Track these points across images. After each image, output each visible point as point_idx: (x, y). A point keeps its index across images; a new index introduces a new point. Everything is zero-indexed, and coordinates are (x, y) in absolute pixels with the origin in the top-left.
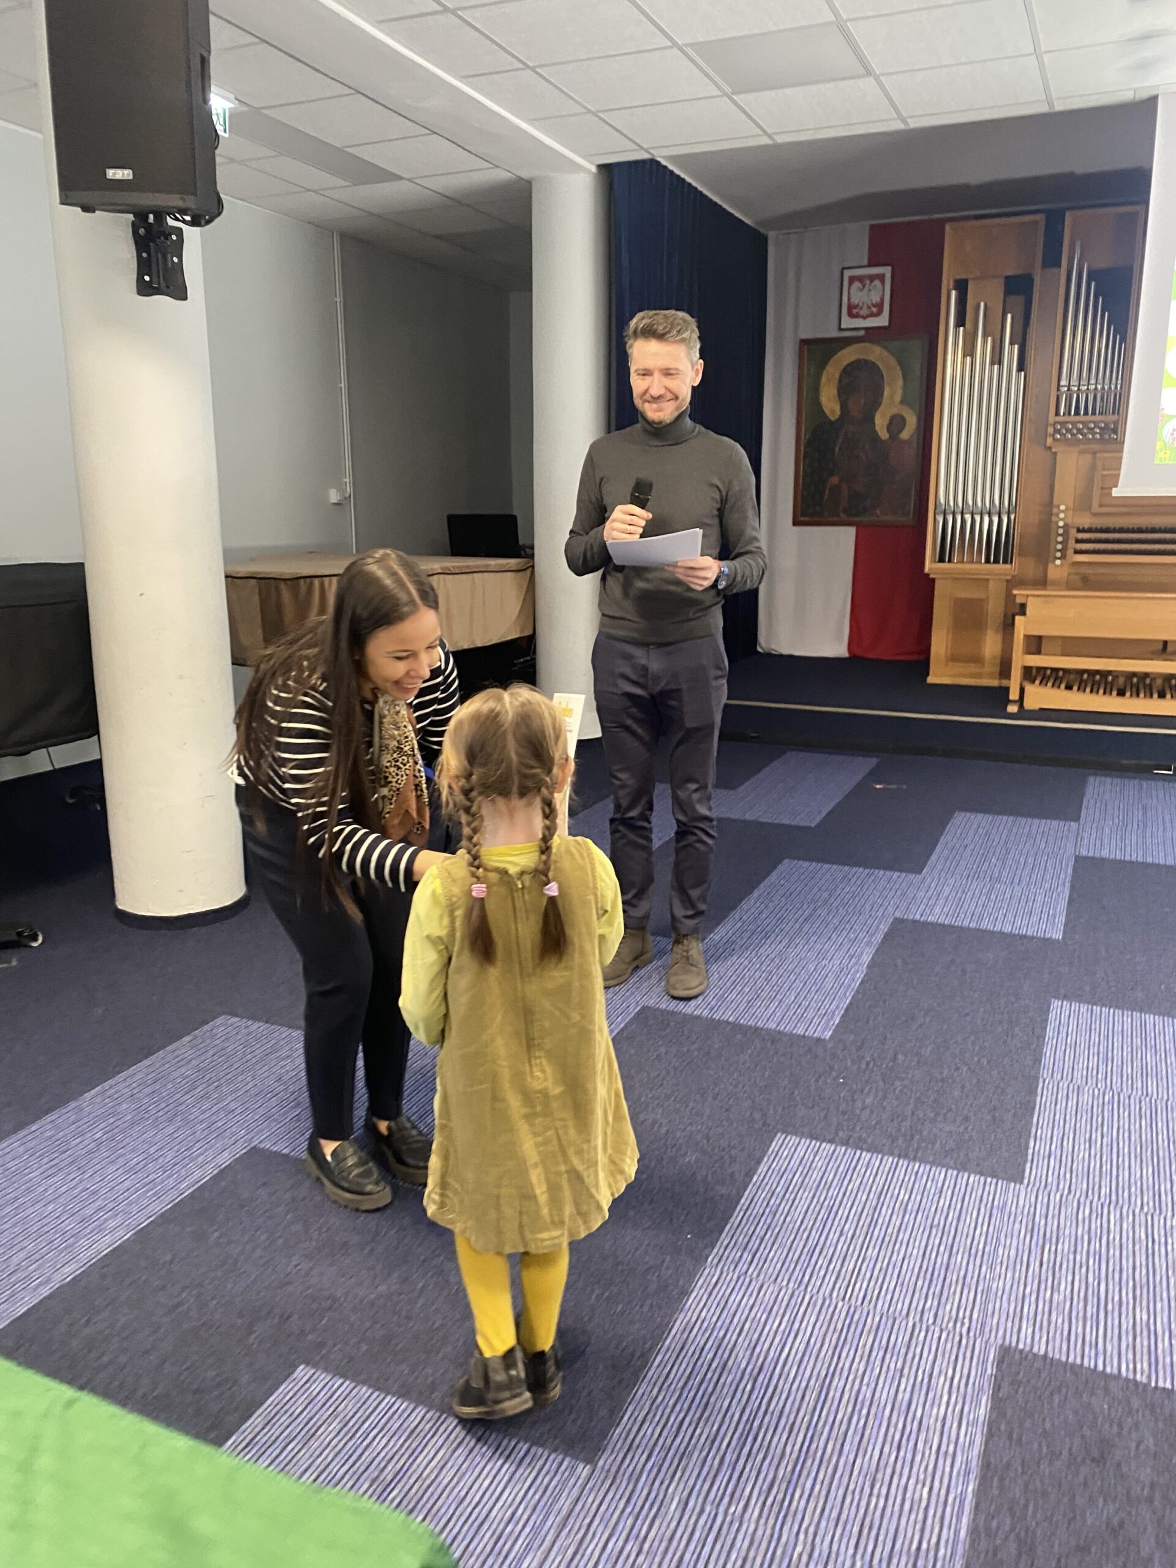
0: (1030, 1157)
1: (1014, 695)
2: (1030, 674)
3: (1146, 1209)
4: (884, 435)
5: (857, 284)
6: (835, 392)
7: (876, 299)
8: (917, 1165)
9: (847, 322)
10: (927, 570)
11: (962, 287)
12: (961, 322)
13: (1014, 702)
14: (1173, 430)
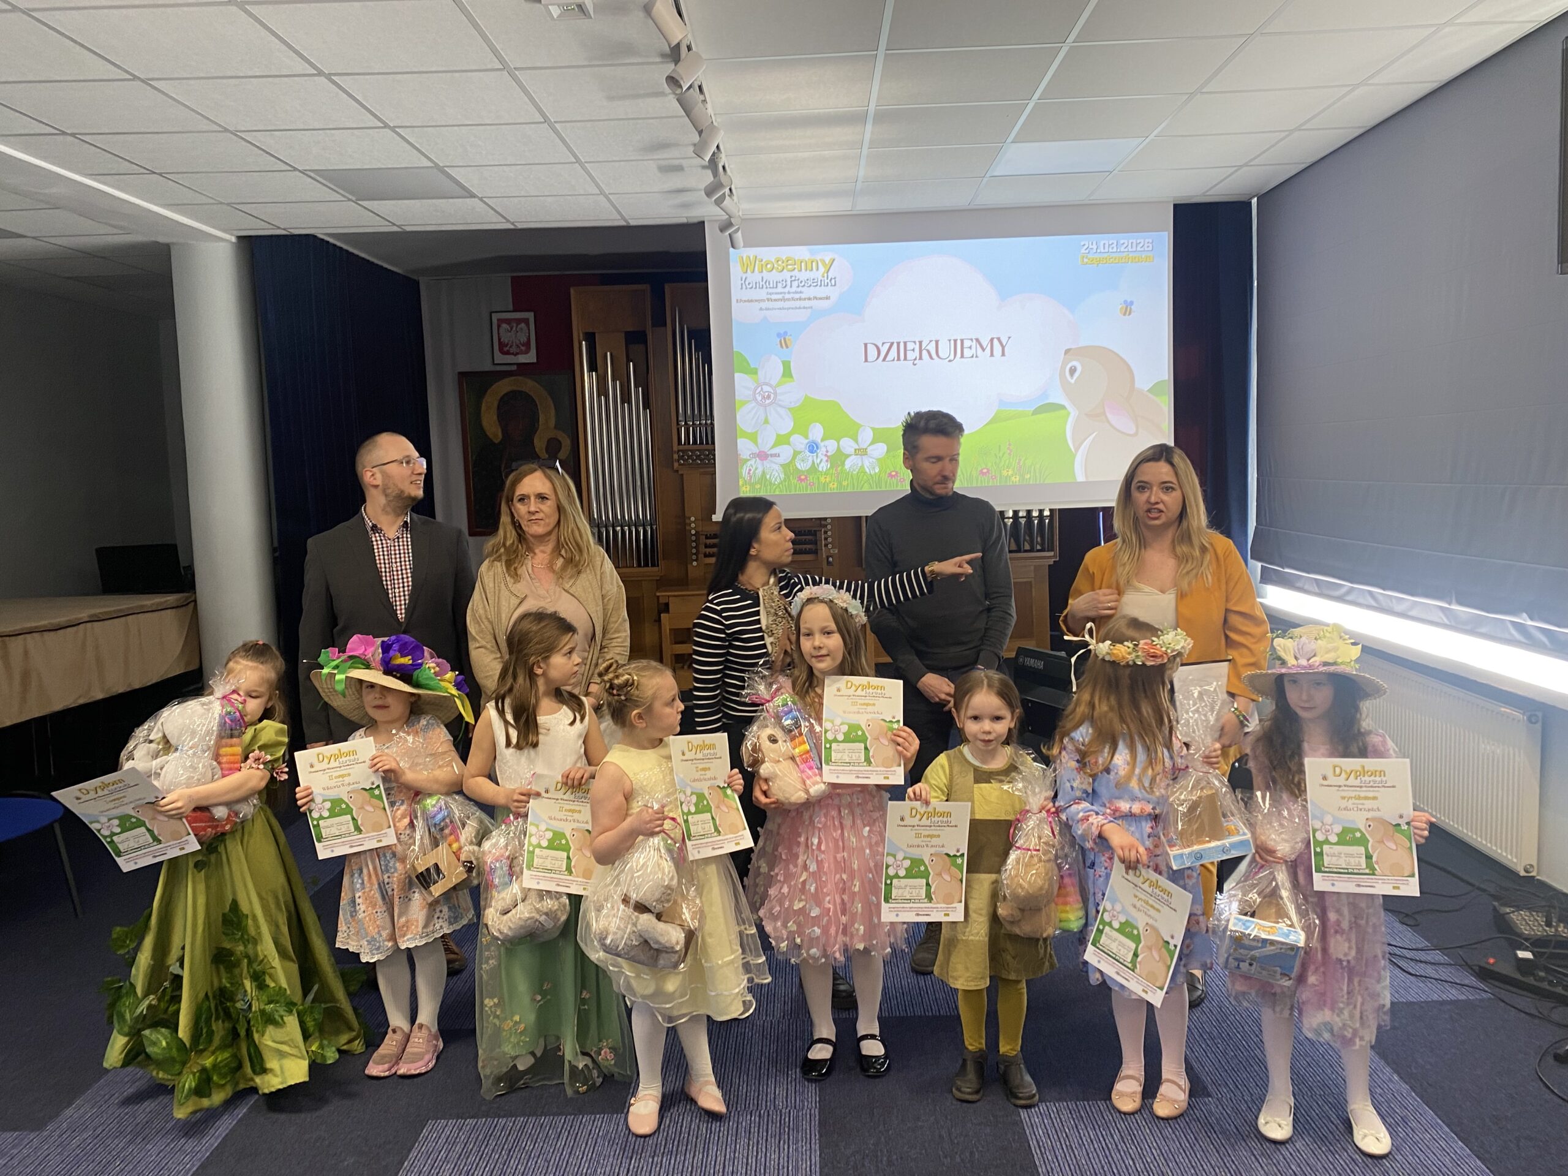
4: (544, 456)
5: (504, 326)
6: (495, 417)
7: (524, 339)
9: (499, 358)
11: (590, 338)
12: (593, 368)
14: (750, 470)
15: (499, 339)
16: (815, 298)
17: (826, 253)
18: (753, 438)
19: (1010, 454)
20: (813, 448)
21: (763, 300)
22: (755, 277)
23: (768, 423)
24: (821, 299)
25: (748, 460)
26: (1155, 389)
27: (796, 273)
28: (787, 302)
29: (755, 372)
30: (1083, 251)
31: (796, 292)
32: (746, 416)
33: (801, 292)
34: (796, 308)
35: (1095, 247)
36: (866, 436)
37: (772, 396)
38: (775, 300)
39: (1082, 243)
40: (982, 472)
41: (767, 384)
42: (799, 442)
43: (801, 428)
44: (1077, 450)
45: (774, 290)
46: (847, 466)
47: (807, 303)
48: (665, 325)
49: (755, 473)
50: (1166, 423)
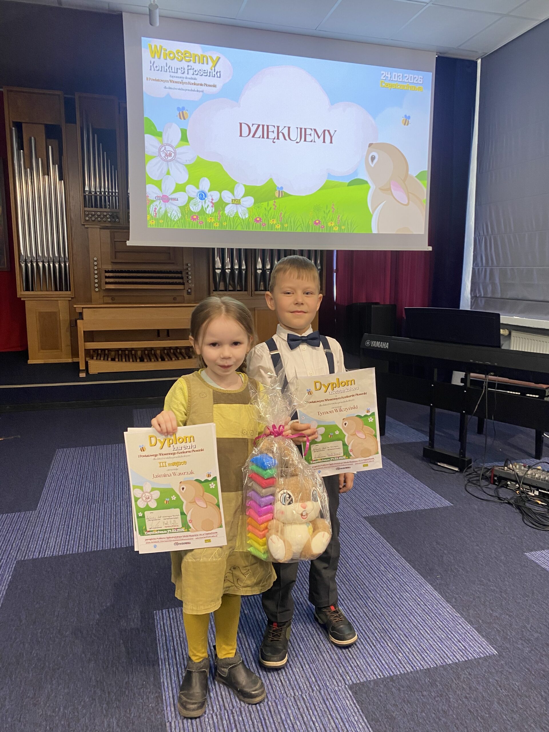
1: (82, 367)
2: (91, 354)
10: (18, 295)
11: (19, 126)
12: (21, 147)
13: (83, 371)
14: (156, 209)
16: (206, 85)
17: (213, 52)
18: (158, 184)
19: (333, 212)
20: (203, 196)
21: (167, 81)
22: (161, 63)
23: (169, 174)
24: (210, 86)
25: (155, 201)
26: (420, 176)
27: (191, 64)
28: (185, 85)
29: (160, 135)
30: (382, 78)
31: (192, 79)
32: (153, 168)
33: (195, 79)
34: (192, 90)
35: (389, 76)
36: (240, 191)
37: (173, 155)
38: (176, 82)
39: (382, 72)
40: (315, 223)
41: (168, 145)
42: (192, 190)
43: (194, 180)
44: (374, 211)
45: (176, 75)
46: (226, 212)
47: (200, 88)
48: (76, 123)
49: (159, 210)
50: (425, 198)
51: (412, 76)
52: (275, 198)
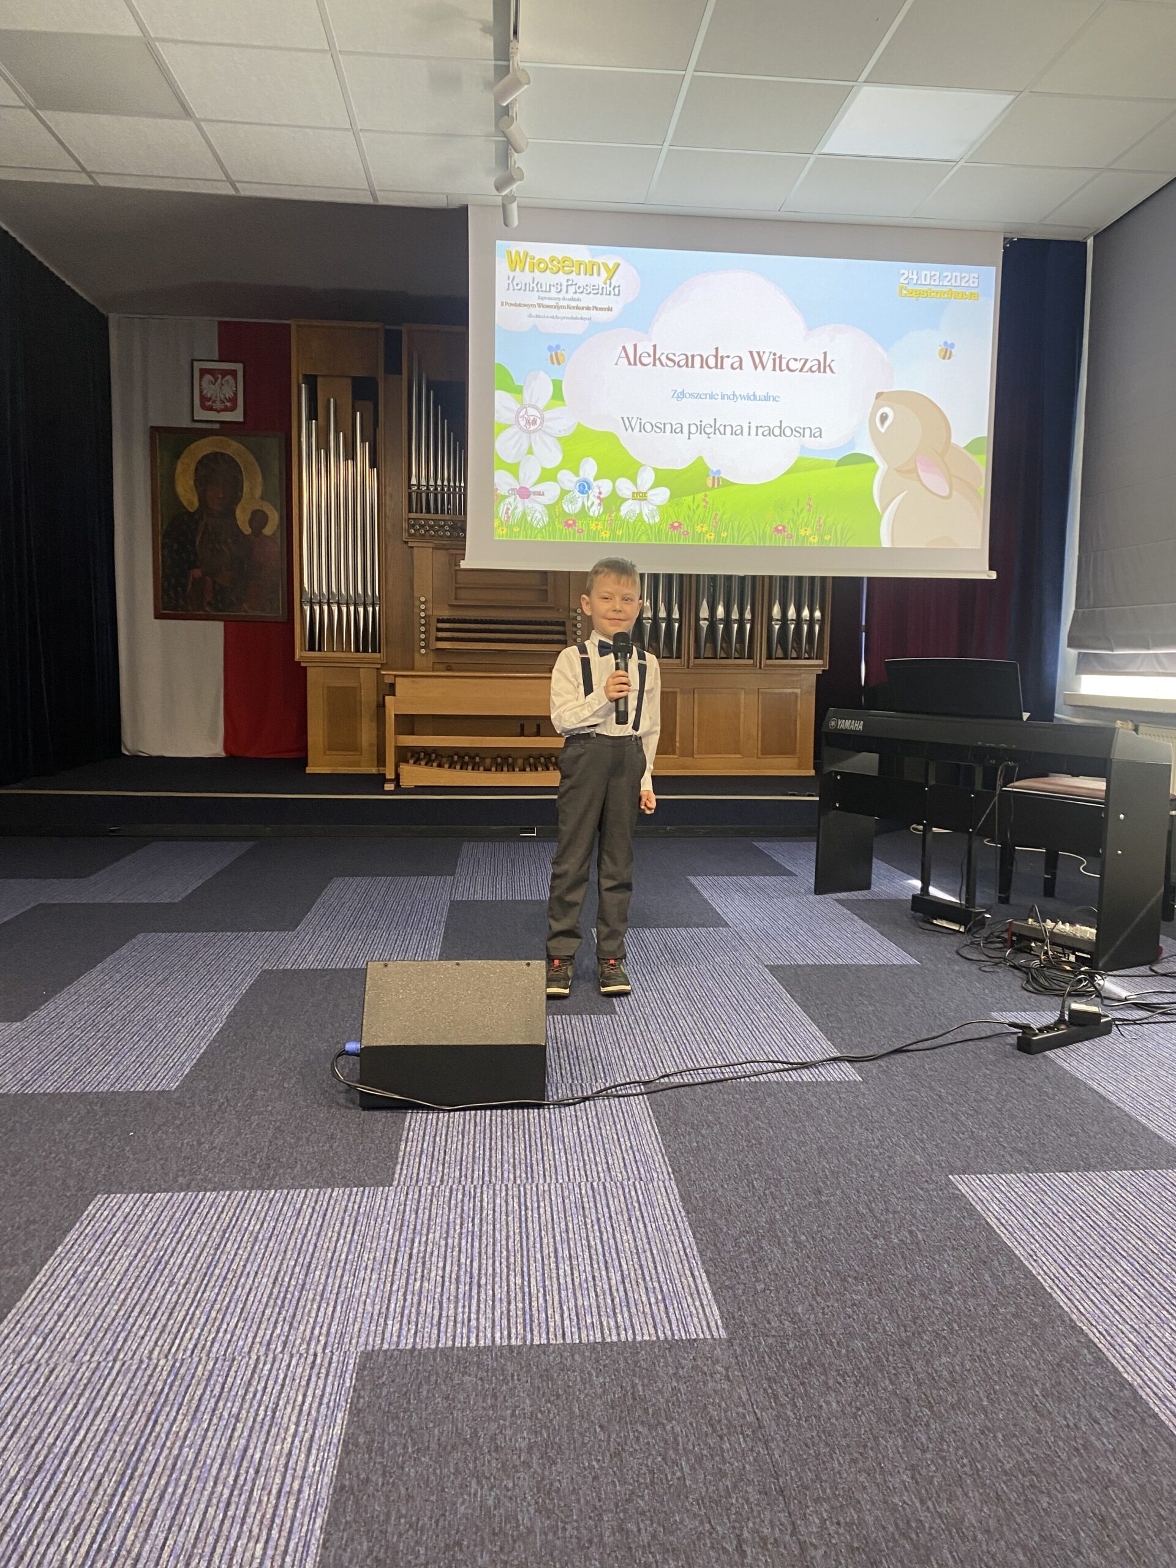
0: (400, 1160)
1: (390, 775)
2: (405, 755)
3: (518, 1182)
4: (247, 530)
5: (208, 377)
6: (192, 483)
7: (229, 394)
8: (273, 1192)
9: (201, 414)
10: (297, 658)
11: (311, 381)
12: (313, 415)
13: (390, 781)
14: (508, 509)
15: (201, 392)
16: (595, 308)
17: (609, 256)
18: (513, 470)
19: (809, 510)
20: (584, 487)
21: (533, 306)
22: (525, 277)
23: (532, 453)
24: (601, 309)
25: (507, 497)
26: (973, 447)
27: (573, 276)
28: (561, 310)
29: (519, 390)
30: (902, 280)
31: (573, 299)
32: (506, 445)
33: (579, 300)
34: (572, 318)
35: (915, 277)
36: (647, 478)
37: (538, 422)
38: (548, 307)
39: (902, 271)
40: (776, 529)
41: (530, 406)
42: (568, 479)
43: (571, 463)
44: (884, 510)
45: (547, 295)
46: (622, 513)
47: (585, 313)
48: (401, 374)
49: (513, 513)
50: (983, 486)
51: (958, 274)
52: (708, 489)
